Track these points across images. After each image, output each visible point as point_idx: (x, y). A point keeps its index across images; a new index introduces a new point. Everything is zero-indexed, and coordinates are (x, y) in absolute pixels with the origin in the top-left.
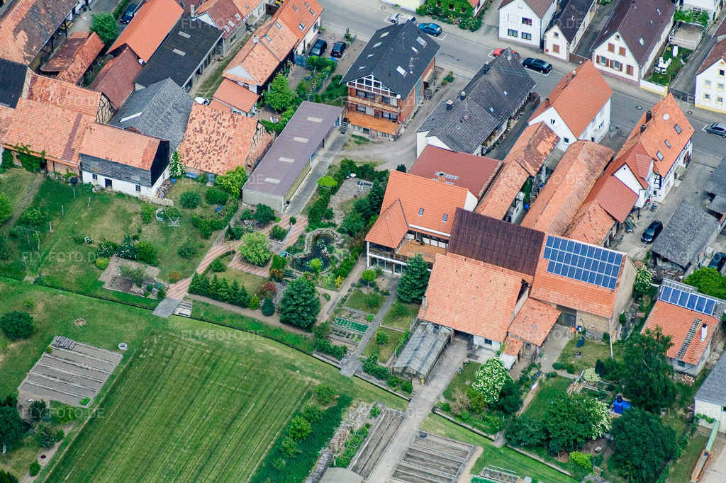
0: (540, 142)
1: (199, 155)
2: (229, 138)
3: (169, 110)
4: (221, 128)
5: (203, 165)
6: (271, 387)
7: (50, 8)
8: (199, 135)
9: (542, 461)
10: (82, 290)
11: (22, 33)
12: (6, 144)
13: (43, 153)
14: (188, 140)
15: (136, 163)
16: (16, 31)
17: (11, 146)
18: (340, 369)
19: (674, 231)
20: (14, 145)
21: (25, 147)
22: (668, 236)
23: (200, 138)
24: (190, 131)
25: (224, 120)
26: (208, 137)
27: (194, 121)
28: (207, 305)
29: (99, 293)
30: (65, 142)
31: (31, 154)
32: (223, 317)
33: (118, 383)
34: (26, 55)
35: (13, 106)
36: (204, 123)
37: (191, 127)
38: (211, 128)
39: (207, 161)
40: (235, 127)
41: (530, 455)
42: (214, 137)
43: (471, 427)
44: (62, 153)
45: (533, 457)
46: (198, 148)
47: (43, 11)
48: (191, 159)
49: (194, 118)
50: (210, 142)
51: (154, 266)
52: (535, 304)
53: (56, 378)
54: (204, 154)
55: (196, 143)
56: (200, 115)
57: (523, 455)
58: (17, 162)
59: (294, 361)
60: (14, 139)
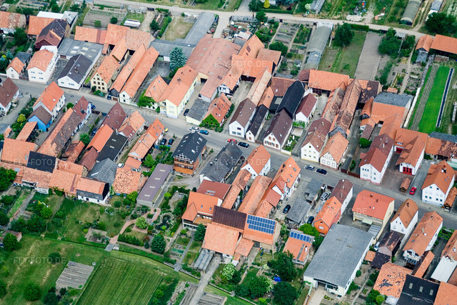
0: (245, 177)
1: (120, 187)
2: (131, 180)
3: (108, 170)
4: (128, 176)
5: (122, 191)
6: (149, 277)
8: (120, 179)
9: (249, 301)
10: (78, 242)
11: (54, 144)
12: (50, 187)
13: (63, 189)
14: (116, 181)
15: (97, 192)
16: (52, 143)
18: (174, 268)
19: (295, 209)
20: (53, 187)
21: (56, 188)
22: (292, 211)
24: (116, 178)
25: (129, 173)
26: (123, 180)
27: (118, 174)
28: (125, 245)
29: (85, 243)
30: (71, 185)
31: (59, 190)
32: (130, 250)
33: (92, 278)
34: (56, 152)
35: (52, 172)
36: (122, 174)
37: (117, 176)
39: (123, 189)
40: (133, 176)
41: (244, 299)
42: (126, 180)
43: (222, 289)
44: (70, 189)
45: (247, 300)
46: (120, 184)
47: (62, 135)
48: (117, 188)
50: (124, 182)
51: (105, 231)
52: (245, 240)
53: (69, 277)
54: (122, 186)
55: (119, 182)
57: (242, 299)
58: (54, 193)
59: (157, 266)
60: (52, 185)
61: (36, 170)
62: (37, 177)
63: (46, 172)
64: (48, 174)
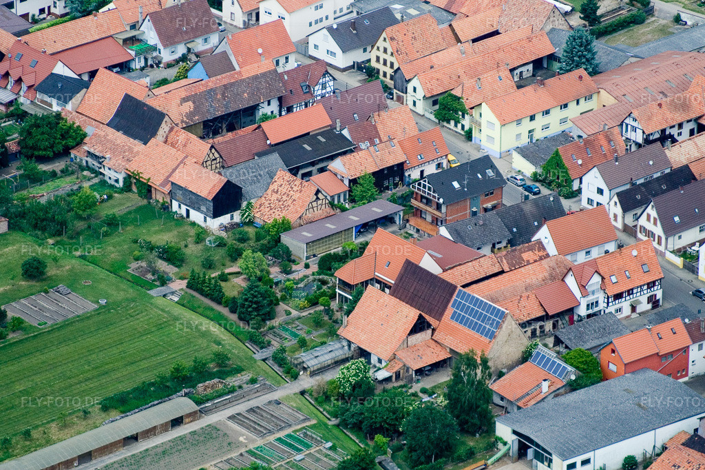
0: (527, 251)
1: (268, 209)
2: (294, 200)
3: (262, 173)
4: (291, 192)
5: (266, 217)
6: (191, 349)
7: (227, 97)
8: (274, 195)
9: (357, 441)
10: (111, 269)
11: (190, 104)
12: (127, 170)
13: (149, 179)
14: (265, 198)
15: (204, 194)
16: (185, 100)
17: (130, 171)
18: (255, 353)
19: (585, 328)
20: (132, 171)
21: (139, 174)
22: (577, 330)
23: (275, 197)
24: (269, 192)
25: (295, 185)
26: (280, 197)
27: (275, 183)
28: (194, 297)
29: (122, 273)
30: (167, 174)
31: (141, 179)
32: (199, 307)
33: (78, 321)
34: (185, 119)
35: (145, 144)
36: (281, 186)
37: (271, 187)
38: (285, 191)
39: (271, 215)
40: (301, 192)
41: (351, 436)
42: (285, 198)
43: (322, 410)
44: (161, 182)
45: (353, 438)
46: (270, 204)
47: (219, 96)
48: (260, 211)
49: (275, 181)
50: (280, 201)
51: (176, 267)
52: (433, 344)
53: (36, 307)
54: (271, 209)
55: (270, 200)
56: (281, 179)
57: (346, 434)
58: (134, 189)
59: (224, 340)
60: (133, 167)
61: (120, 134)
62: (115, 149)
63: (136, 142)
64: (137, 145)
